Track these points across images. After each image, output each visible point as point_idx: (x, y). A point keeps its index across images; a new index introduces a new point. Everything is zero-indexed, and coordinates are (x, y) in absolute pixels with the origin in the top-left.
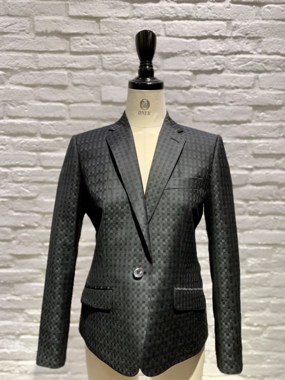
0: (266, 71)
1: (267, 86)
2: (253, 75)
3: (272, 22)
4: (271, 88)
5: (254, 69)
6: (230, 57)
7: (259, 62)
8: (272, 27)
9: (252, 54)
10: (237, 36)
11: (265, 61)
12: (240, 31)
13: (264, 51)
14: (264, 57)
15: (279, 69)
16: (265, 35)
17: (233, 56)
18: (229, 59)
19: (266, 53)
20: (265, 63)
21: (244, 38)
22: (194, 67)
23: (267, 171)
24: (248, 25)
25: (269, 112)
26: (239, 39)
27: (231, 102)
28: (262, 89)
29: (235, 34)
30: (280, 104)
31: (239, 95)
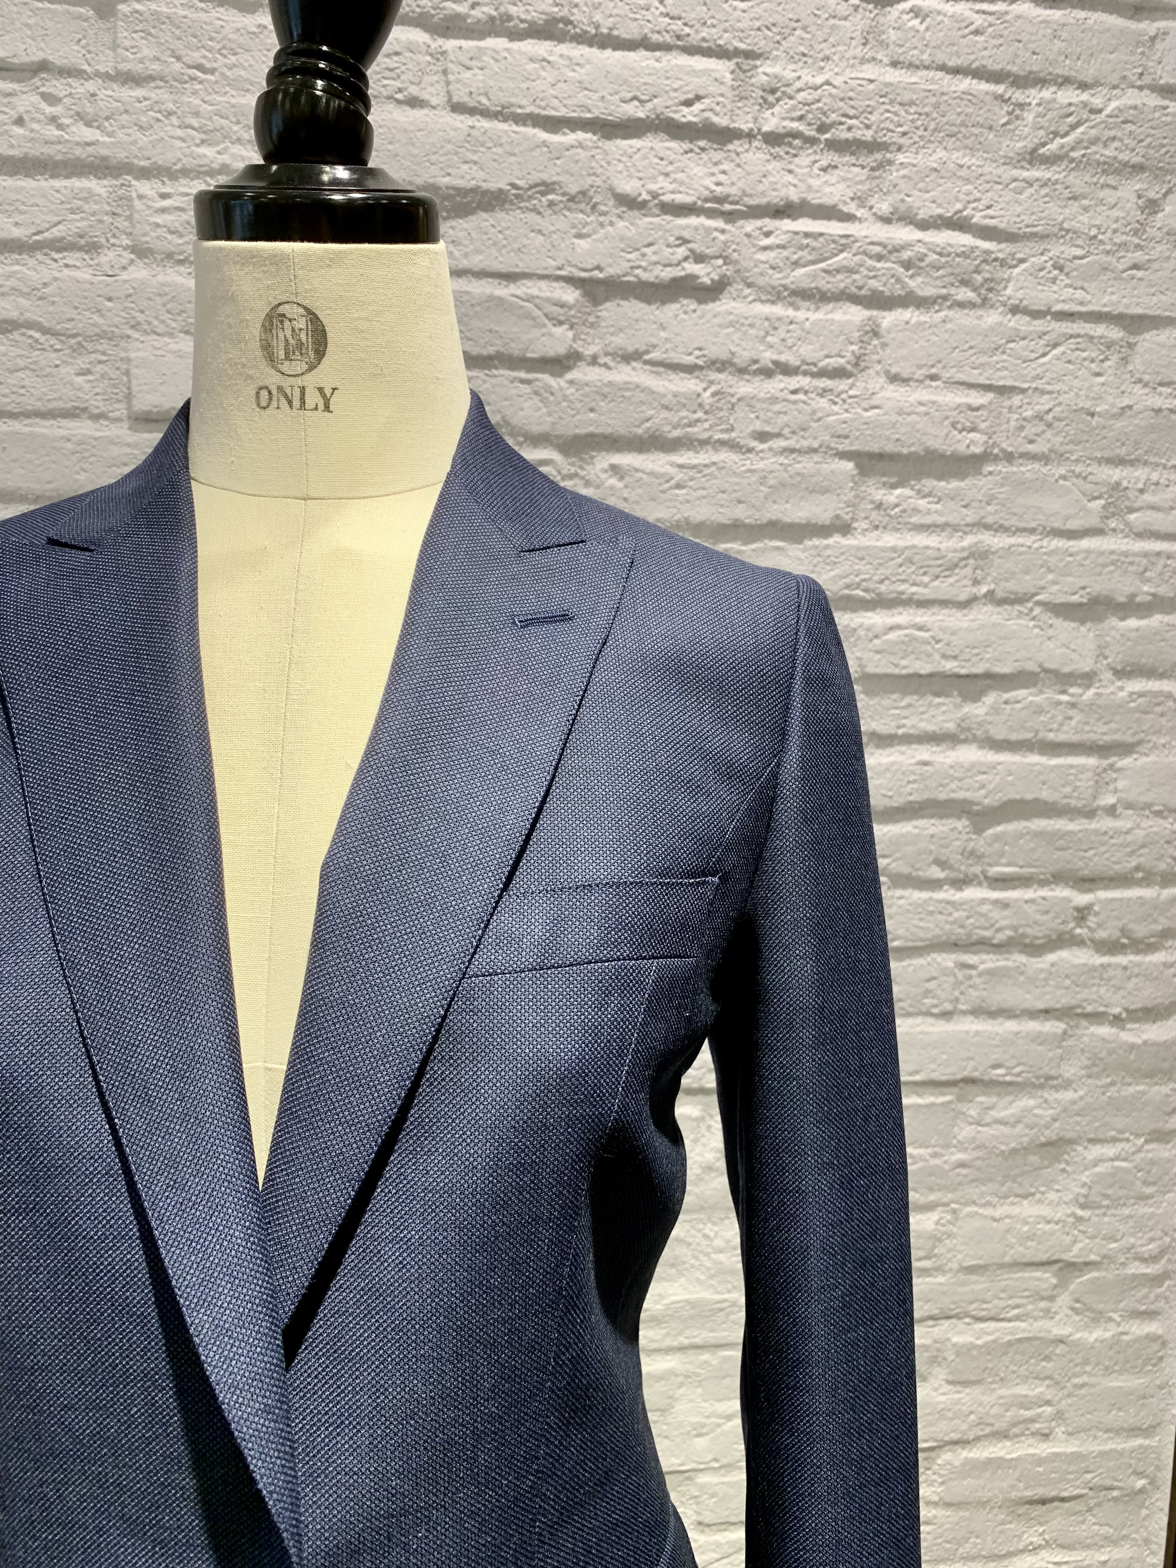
0: (909, 300)
1: (920, 367)
2: (855, 314)
3: (933, 81)
4: (933, 378)
5: (860, 288)
6: (750, 226)
7: (879, 258)
8: (933, 100)
9: (849, 218)
10: (781, 131)
11: (906, 255)
12: (794, 108)
13: (902, 208)
14: (904, 234)
15: (965, 294)
16: (904, 134)
17: (769, 223)
18: (748, 235)
19: (908, 218)
20: (907, 265)
21: (811, 141)
22: (589, 264)
23: (923, 753)
24: (828, 83)
25: (929, 483)
26: (790, 145)
27: (763, 436)
28: (894, 379)
29: (771, 122)
30: (977, 450)
31: (795, 402)
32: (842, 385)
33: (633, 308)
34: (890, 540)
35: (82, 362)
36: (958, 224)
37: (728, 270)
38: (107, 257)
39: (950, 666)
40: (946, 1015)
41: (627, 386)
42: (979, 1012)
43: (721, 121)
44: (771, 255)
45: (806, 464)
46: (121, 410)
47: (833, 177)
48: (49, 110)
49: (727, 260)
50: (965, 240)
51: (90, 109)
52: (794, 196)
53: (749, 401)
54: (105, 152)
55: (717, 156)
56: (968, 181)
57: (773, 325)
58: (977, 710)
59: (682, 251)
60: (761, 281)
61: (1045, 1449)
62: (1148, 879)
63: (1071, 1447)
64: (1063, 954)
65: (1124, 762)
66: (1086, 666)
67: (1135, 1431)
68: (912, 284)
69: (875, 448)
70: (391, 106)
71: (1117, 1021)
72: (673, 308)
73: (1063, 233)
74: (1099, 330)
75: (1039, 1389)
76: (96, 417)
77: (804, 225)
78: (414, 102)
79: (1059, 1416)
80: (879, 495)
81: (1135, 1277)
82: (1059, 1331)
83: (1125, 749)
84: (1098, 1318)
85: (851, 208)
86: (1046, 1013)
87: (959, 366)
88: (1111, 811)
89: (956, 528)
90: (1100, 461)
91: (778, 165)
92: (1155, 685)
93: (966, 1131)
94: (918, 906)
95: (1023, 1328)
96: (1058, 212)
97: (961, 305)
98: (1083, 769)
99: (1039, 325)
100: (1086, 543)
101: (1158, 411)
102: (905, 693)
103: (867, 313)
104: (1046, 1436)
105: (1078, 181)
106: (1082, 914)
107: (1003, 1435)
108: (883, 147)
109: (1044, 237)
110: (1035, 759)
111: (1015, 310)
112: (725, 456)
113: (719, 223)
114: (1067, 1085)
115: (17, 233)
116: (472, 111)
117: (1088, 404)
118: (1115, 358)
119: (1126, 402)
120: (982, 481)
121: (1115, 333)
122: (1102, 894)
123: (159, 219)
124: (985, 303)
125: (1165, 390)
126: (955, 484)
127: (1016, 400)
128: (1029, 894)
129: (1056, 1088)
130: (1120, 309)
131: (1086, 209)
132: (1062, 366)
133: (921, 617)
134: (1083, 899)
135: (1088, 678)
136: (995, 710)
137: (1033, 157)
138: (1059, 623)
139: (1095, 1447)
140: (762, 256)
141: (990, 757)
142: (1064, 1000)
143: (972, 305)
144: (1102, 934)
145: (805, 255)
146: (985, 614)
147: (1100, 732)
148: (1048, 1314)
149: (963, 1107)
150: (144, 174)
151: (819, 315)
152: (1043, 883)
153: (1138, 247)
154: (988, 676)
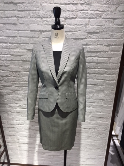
32: (86, 26)
33: (69, 20)
34: (90, 39)
35: (27, 26)
36: (98, 11)
37: (77, 16)
38: (28, 18)
39: (95, 50)
40: (94, 79)
41: (68, 27)
42: (96, 79)
43: (76, 3)
44: (81, 15)
45: (83, 33)
46: (29, 30)
47: (86, 7)
48: (24, 6)
49: (77, 15)
50: (98, 12)
51: (26, 6)
52: (83, 9)
53: (78, 28)
54: (28, 9)
55: (76, 6)
56: (99, 7)
57: (81, 21)
58: (97, 54)
59: (73, 15)
60: (80, 17)
61: (100, 113)
62: (112, 69)
63: (103, 114)
64: (104, 75)
65: (111, 59)
66: (108, 50)
67: (108, 113)
68: (93, 16)
69: (89, 32)
70: (49, 4)
71: (109, 81)
72: (72, 20)
73: (108, 11)
74: (111, 20)
75: (100, 109)
76: (28, 31)
77: (84, 12)
78: (51, 3)
79: (102, 111)
80: (89, 36)
81: (109, 101)
82: (102, 105)
83: (111, 58)
84: (106, 104)
85: (88, 10)
86: (102, 80)
87: (97, 24)
88: (109, 63)
89: (96, 38)
90: (110, 32)
91: (81, 6)
92: (114, 52)
93: (95, 88)
94: (91, 70)
95: (99, 104)
96: (107, 9)
97: (98, 18)
98: (107, 59)
99: (105, 20)
100: (108, 40)
101: (116, 27)
102: (91, 53)
103: (89, 19)
104: (101, 113)
105: (109, 6)
106: (106, 72)
107: (97, 112)
108: (91, 4)
109: (106, 11)
110: (103, 58)
111: (103, 18)
112: (76, 33)
113: (76, 12)
114: (104, 85)
115: (22, 16)
116: (55, 4)
117: (109, 27)
118: (112, 22)
119: (113, 26)
120: (99, 34)
121: (112, 20)
122: (108, 70)
123: (32, 14)
124: (100, 18)
125: (117, 25)
126: (96, 34)
127: (102, 27)
128: (101, 70)
129: (103, 86)
130: (113, 18)
131: (110, 8)
132: (107, 23)
133: (93, 46)
134: (106, 70)
135: (108, 52)
136: (99, 54)
137: (105, 4)
138: (105, 47)
139: (105, 114)
140: (80, 15)
141: (98, 58)
142: (104, 79)
143: (99, 18)
144: (108, 73)
145: (84, 14)
146: (98, 46)
147: (109, 56)
148: (101, 103)
149: (95, 86)
150: (31, 11)
151: (85, 20)
152: (103, 69)
153: (115, 12)
154: (98, 51)
